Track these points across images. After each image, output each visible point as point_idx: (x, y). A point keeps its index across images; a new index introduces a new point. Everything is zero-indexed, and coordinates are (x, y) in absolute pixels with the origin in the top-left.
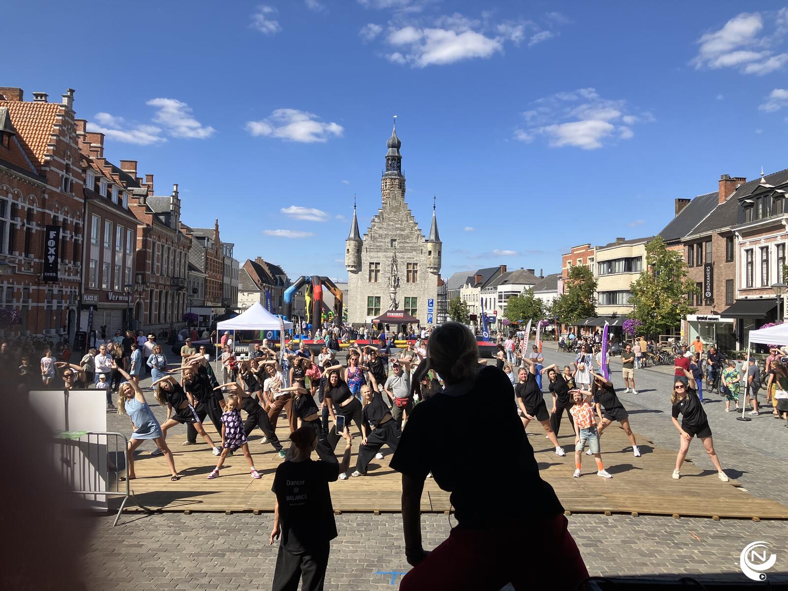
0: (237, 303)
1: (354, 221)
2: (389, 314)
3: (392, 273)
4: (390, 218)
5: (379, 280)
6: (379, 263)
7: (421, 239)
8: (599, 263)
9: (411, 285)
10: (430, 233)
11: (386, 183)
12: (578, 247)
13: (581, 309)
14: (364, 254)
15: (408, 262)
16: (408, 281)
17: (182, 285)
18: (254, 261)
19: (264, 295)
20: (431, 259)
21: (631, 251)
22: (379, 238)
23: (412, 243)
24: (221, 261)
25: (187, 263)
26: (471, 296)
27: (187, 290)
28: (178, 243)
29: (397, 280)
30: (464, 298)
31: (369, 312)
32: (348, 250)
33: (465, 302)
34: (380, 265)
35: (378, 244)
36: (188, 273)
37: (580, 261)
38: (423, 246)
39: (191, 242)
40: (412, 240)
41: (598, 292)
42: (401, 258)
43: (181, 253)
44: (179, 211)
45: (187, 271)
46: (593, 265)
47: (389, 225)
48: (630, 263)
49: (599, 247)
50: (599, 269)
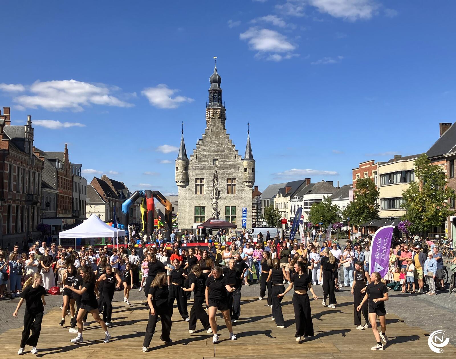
0: (85, 215)
1: (182, 144)
2: (211, 221)
3: (213, 187)
4: (212, 141)
5: (204, 193)
6: (203, 179)
7: (238, 158)
8: (381, 175)
9: (230, 197)
10: (246, 153)
11: (210, 112)
12: (365, 164)
13: (366, 213)
14: (190, 171)
15: (228, 177)
16: (228, 193)
17: (36, 200)
18: (100, 178)
19: (108, 207)
20: (247, 175)
21: (406, 166)
22: (203, 157)
23: (231, 161)
24: (70, 179)
25: (41, 181)
26: (282, 204)
27: (41, 204)
28: (32, 164)
29: (218, 193)
30: (277, 205)
31: (196, 219)
32: (177, 168)
33: (277, 209)
34: (205, 181)
35: (202, 163)
36: (42, 190)
37: (366, 174)
38: (240, 164)
39: (43, 164)
40: (231, 159)
41: (381, 199)
42: (222, 174)
43: (35, 173)
44: (33, 138)
45: (40, 189)
46: (376, 177)
47: (211, 147)
48: (405, 176)
49: (381, 162)
50: (381, 181)
